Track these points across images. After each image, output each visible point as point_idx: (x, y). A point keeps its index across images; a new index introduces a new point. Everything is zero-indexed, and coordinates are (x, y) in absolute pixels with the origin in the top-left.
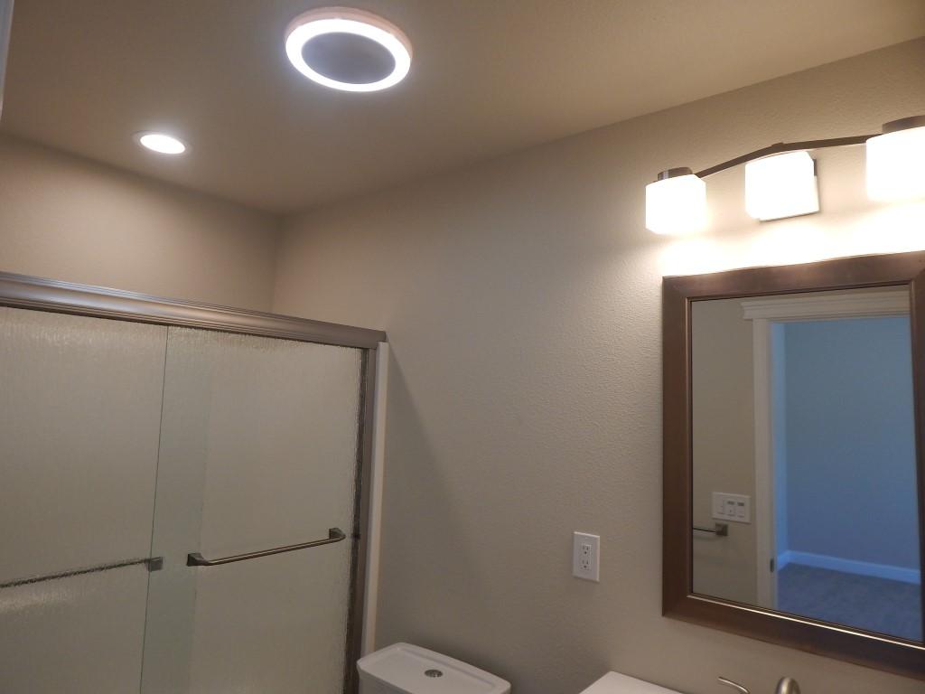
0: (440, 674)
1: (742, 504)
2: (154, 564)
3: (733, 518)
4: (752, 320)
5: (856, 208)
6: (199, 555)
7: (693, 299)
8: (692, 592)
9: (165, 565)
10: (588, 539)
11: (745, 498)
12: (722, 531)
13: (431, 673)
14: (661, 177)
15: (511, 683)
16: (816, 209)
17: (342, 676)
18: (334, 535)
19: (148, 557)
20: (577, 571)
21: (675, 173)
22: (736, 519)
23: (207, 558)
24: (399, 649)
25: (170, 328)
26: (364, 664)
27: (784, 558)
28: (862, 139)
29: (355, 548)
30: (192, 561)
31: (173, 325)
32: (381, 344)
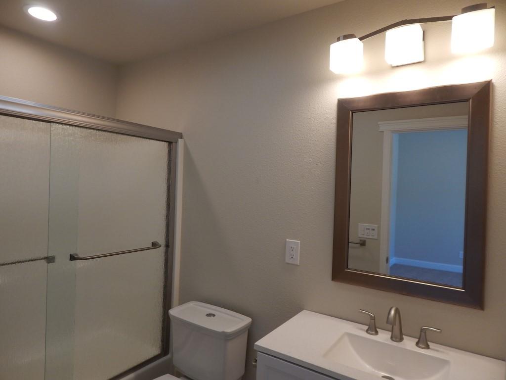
0: (214, 315)
1: (374, 230)
2: (50, 260)
3: (369, 237)
4: (383, 132)
5: (445, 59)
6: (77, 255)
7: (354, 111)
8: (347, 268)
9: (57, 260)
10: (294, 242)
11: (375, 226)
12: (363, 243)
13: (209, 315)
14: (339, 40)
15: (252, 318)
16: (422, 59)
17: (161, 319)
18: (155, 245)
19: (46, 256)
20: (288, 260)
21: (346, 37)
22: (371, 237)
23: (81, 256)
24: (192, 304)
25: (52, 124)
26: (172, 312)
27: (393, 261)
28: (450, 18)
29: (166, 252)
30: (73, 258)
31: (54, 122)
32: (180, 140)
